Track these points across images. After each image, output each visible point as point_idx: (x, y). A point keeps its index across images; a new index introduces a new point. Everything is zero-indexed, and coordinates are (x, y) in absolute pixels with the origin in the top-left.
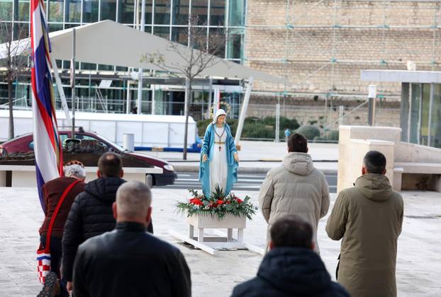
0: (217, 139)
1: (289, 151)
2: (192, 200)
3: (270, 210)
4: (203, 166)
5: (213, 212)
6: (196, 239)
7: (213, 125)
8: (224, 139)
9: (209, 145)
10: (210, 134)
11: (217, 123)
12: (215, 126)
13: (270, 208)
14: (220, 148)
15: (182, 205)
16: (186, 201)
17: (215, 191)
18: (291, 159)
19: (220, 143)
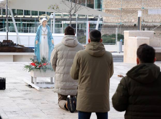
0: (43, 33)
1: (65, 35)
2: (31, 64)
3: (56, 66)
4: (36, 46)
5: (41, 69)
6: (33, 83)
7: (41, 26)
8: (46, 33)
9: (39, 36)
10: (39, 30)
11: (43, 25)
12: (42, 27)
13: (56, 65)
14: (44, 37)
15: (27, 67)
16: (28, 65)
17: (42, 59)
18: (66, 39)
19: (44, 35)
